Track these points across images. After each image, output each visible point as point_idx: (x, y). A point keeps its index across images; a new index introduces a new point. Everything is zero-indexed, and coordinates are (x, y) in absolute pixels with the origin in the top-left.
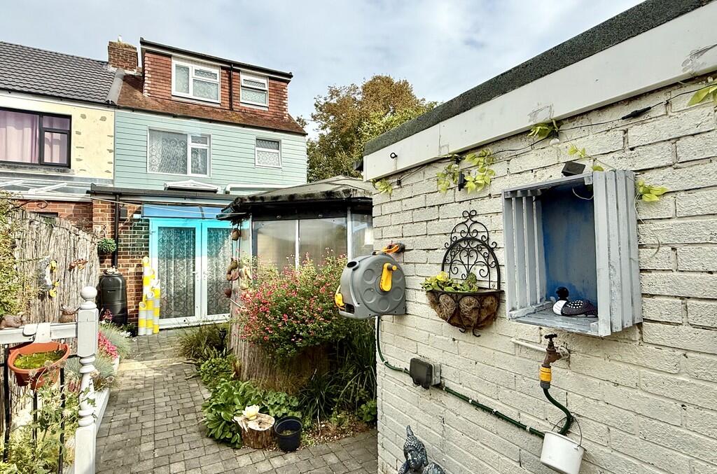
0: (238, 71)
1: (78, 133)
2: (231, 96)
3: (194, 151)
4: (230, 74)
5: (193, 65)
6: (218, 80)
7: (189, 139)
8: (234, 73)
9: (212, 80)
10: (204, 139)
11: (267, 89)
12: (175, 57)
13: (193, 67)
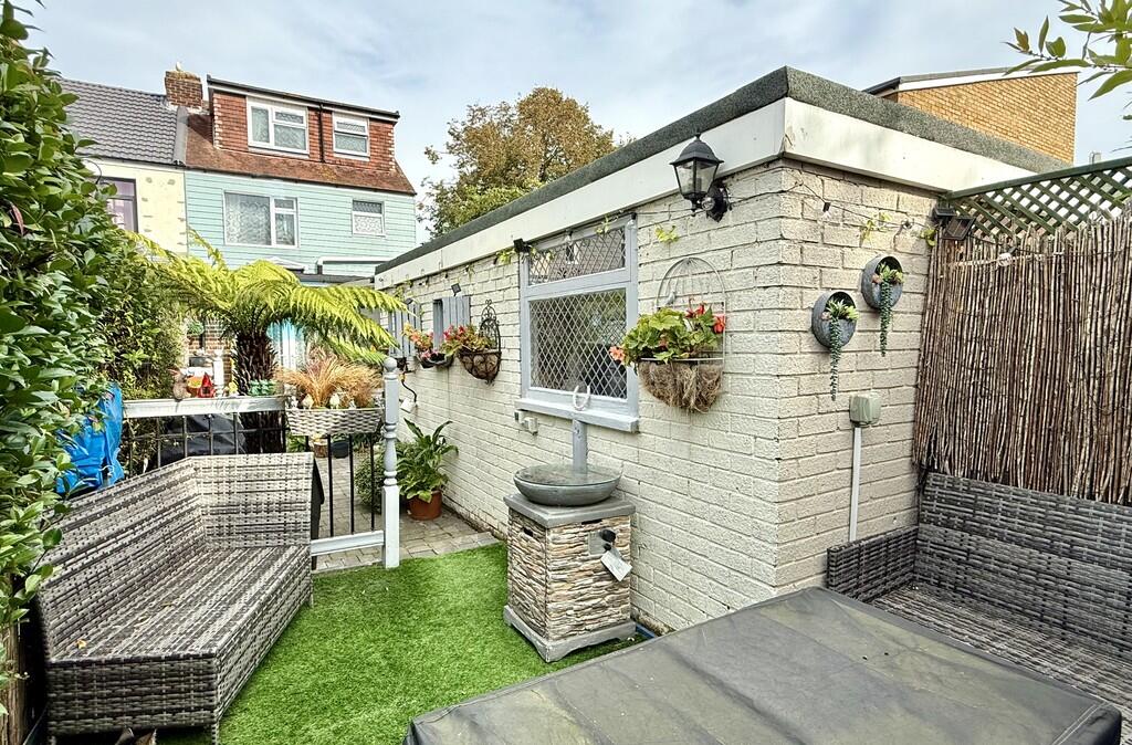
0: (330, 112)
1: (145, 200)
2: (322, 145)
3: (279, 217)
4: (320, 117)
5: (273, 107)
6: (305, 125)
7: (272, 203)
8: (324, 115)
9: (297, 125)
10: (289, 203)
11: (367, 133)
12: (250, 97)
13: (273, 109)
